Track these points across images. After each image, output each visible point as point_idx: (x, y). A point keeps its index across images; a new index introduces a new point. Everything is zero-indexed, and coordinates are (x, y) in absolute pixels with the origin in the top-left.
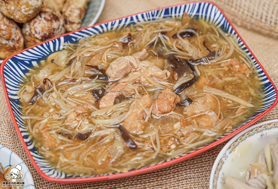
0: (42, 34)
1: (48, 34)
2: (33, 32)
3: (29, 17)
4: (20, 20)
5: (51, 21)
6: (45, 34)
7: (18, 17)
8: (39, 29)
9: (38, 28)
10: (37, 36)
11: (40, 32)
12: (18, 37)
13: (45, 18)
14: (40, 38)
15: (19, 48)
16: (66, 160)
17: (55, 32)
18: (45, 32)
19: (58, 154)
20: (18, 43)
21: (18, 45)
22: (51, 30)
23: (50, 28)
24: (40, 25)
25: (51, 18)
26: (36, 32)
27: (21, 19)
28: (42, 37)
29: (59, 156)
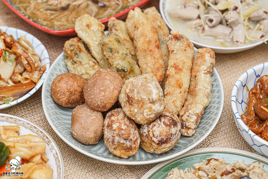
0: (159, 138)
1: (165, 139)
2: (151, 135)
3: (149, 120)
4: (140, 122)
5: (169, 126)
6: (163, 139)
7: (140, 120)
8: (157, 133)
9: (157, 131)
10: (154, 139)
11: (157, 136)
12: (136, 137)
13: (164, 122)
14: (157, 142)
15: (135, 148)
16: (59, 23)
17: (172, 137)
18: (163, 137)
19: (52, 21)
20: (134, 144)
21: (134, 146)
22: (169, 135)
23: (168, 134)
24: (159, 128)
25: (170, 123)
26: (154, 136)
27: (142, 122)
28: (159, 141)
29: (53, 22)
